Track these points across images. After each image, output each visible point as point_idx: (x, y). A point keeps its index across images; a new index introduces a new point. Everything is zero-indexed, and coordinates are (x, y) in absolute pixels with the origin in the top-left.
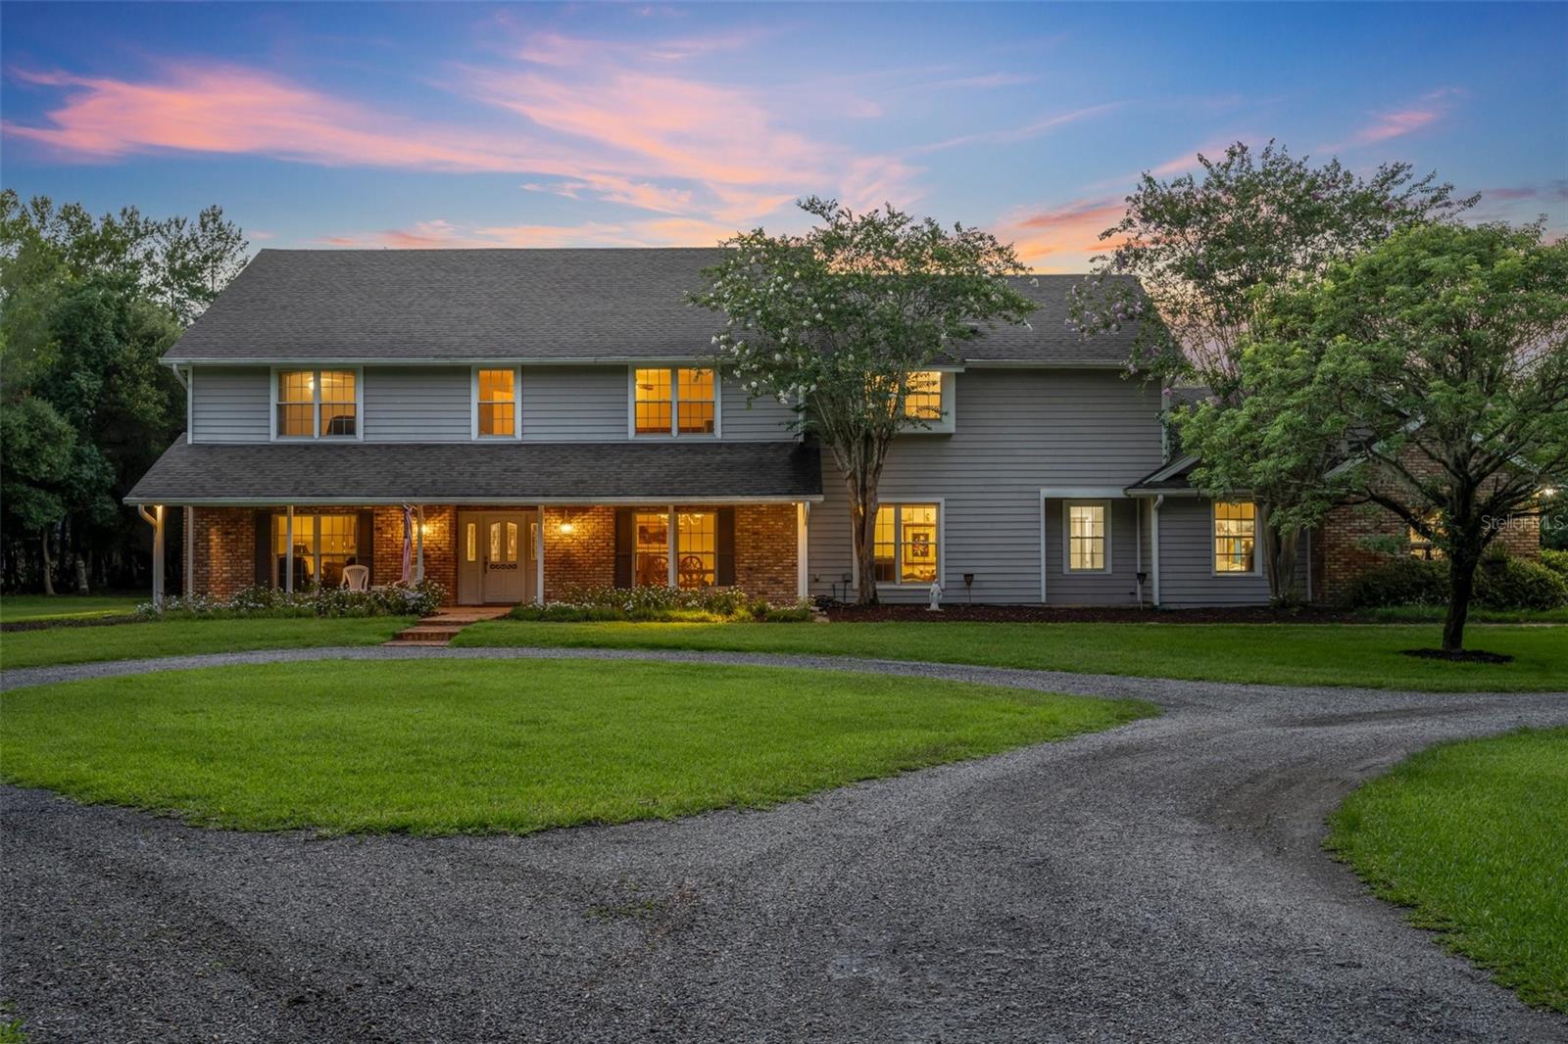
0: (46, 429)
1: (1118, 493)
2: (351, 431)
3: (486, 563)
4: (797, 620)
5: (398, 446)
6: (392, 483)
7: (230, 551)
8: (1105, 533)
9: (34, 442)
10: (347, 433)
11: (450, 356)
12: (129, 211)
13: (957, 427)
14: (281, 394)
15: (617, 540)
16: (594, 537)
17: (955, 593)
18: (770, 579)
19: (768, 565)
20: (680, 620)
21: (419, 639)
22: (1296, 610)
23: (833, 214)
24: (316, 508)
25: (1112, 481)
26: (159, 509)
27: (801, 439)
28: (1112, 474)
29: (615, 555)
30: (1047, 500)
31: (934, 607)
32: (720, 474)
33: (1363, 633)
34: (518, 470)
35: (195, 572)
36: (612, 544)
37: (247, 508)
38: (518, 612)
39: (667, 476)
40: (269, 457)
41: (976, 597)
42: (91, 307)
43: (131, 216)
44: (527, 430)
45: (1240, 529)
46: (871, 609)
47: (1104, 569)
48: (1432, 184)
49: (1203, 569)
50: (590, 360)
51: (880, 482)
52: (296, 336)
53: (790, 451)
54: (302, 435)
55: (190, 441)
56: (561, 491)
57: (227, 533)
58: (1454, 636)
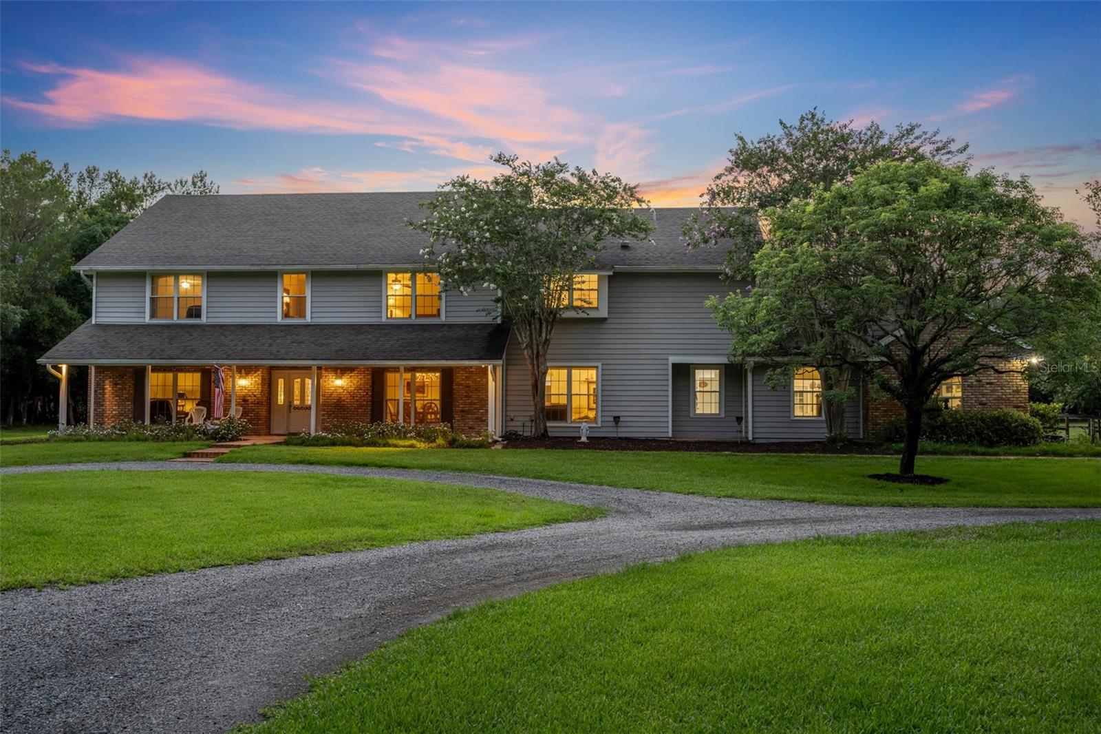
0: (61, 316)
1: (724, 360)
2: (198, 316)
3: (290, 406)
4: (478, 447)
5: (228, 326)
6: (215, 350)
7: (117, 396)
8: (720, 388)
9: (54, 325)
10: (196, 317)
11: (261, 265)
12: (149, 175)
13: (609, 313)
14: (153, 290)
15: (373, 391)
16: (358, 388)
17: (608, 429)
18: (477, 418)
19: (476, 409)
20: (396, 446)
21: (202, 457)
22: (841, 444)
23: (517, 163)
24: (174, 367)
25: (719, 352)
26: (64, 368)
27: (499, 321)
28: (720, 347)
29: (372, 401)
30: (674, 365)
31: (584, 439)
32: (436, 345)
33: (869, 461)
34: (302, 342)
35: (95, 410)
36: (370, 394)
37: (129, 367)
38: (293, 439)
39: (400, 346)
40: (141, 333)
41: (623, 432)
42: (94, 237)
43: (150, 178)
44: (314, 315)
45: (812, 386)
46: (543, 440)
47: (719, 414)
48: (937, 138)
49: (784, 414)
50: (353, 267)
51: (549, 352)
52: (167, 251)
53: (490, 329)
54: (166, 317)
55: (93, 322)
56: (325, 357)
57: (116, 384)
58: (908, 465)
